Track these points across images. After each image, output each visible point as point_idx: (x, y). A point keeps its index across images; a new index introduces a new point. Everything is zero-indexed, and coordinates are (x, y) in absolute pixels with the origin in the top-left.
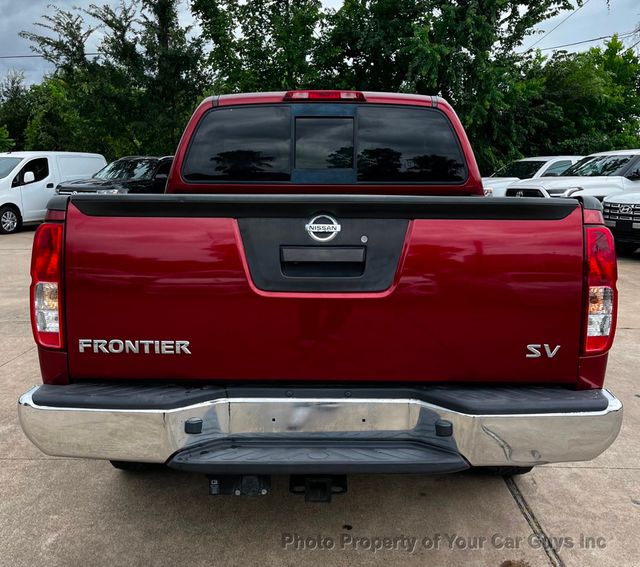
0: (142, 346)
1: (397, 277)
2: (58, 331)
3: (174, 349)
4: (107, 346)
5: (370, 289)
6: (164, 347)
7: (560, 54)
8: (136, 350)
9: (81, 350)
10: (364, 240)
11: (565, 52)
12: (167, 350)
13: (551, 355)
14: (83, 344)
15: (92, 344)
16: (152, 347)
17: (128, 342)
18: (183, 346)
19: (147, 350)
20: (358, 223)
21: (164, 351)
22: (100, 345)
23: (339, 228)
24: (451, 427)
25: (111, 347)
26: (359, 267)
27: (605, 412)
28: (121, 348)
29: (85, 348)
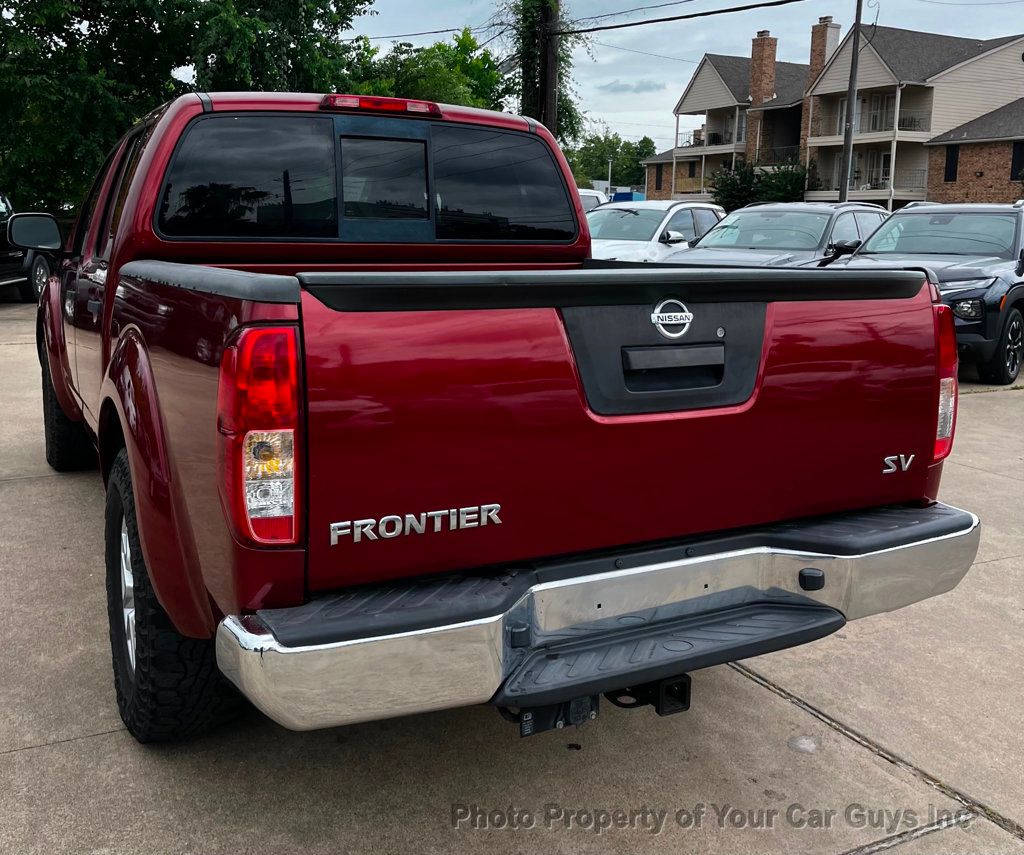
0: (430, 521)
1: (759, 381)
2: (292, 512)
3: (479, 519)
4: (376, 530)
5: (729, 402)
6: (465, 517)
7: (404, 48)
8: (421, 529)
9: (334, 540)
10: (720, 334)
11: (410, 45)
12: (468, 521)
13: (906, 467)
14: (337, 529)
15: (352, 527)
16: (446, 519)
17: (410, 517)
18: (492, 511)
19: (438, 526)
20: (712, 309)
21: (464, 524)
22: (364, 526)
23: (691, 315)
24: (823, 576)
25: (382, 529)
26: (715, 372)
27: (970, 529)
28: (399, 527)
29: (340, 537)
